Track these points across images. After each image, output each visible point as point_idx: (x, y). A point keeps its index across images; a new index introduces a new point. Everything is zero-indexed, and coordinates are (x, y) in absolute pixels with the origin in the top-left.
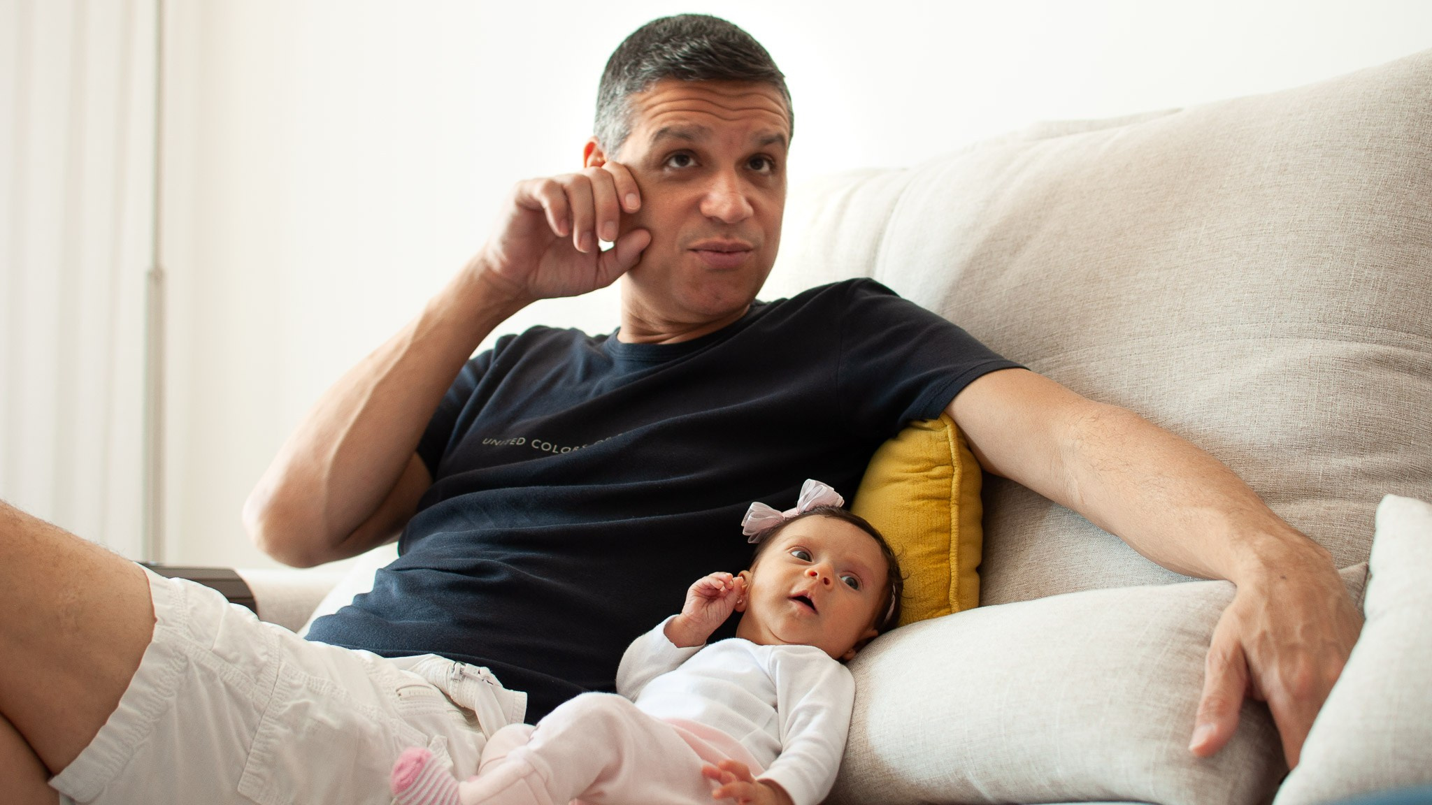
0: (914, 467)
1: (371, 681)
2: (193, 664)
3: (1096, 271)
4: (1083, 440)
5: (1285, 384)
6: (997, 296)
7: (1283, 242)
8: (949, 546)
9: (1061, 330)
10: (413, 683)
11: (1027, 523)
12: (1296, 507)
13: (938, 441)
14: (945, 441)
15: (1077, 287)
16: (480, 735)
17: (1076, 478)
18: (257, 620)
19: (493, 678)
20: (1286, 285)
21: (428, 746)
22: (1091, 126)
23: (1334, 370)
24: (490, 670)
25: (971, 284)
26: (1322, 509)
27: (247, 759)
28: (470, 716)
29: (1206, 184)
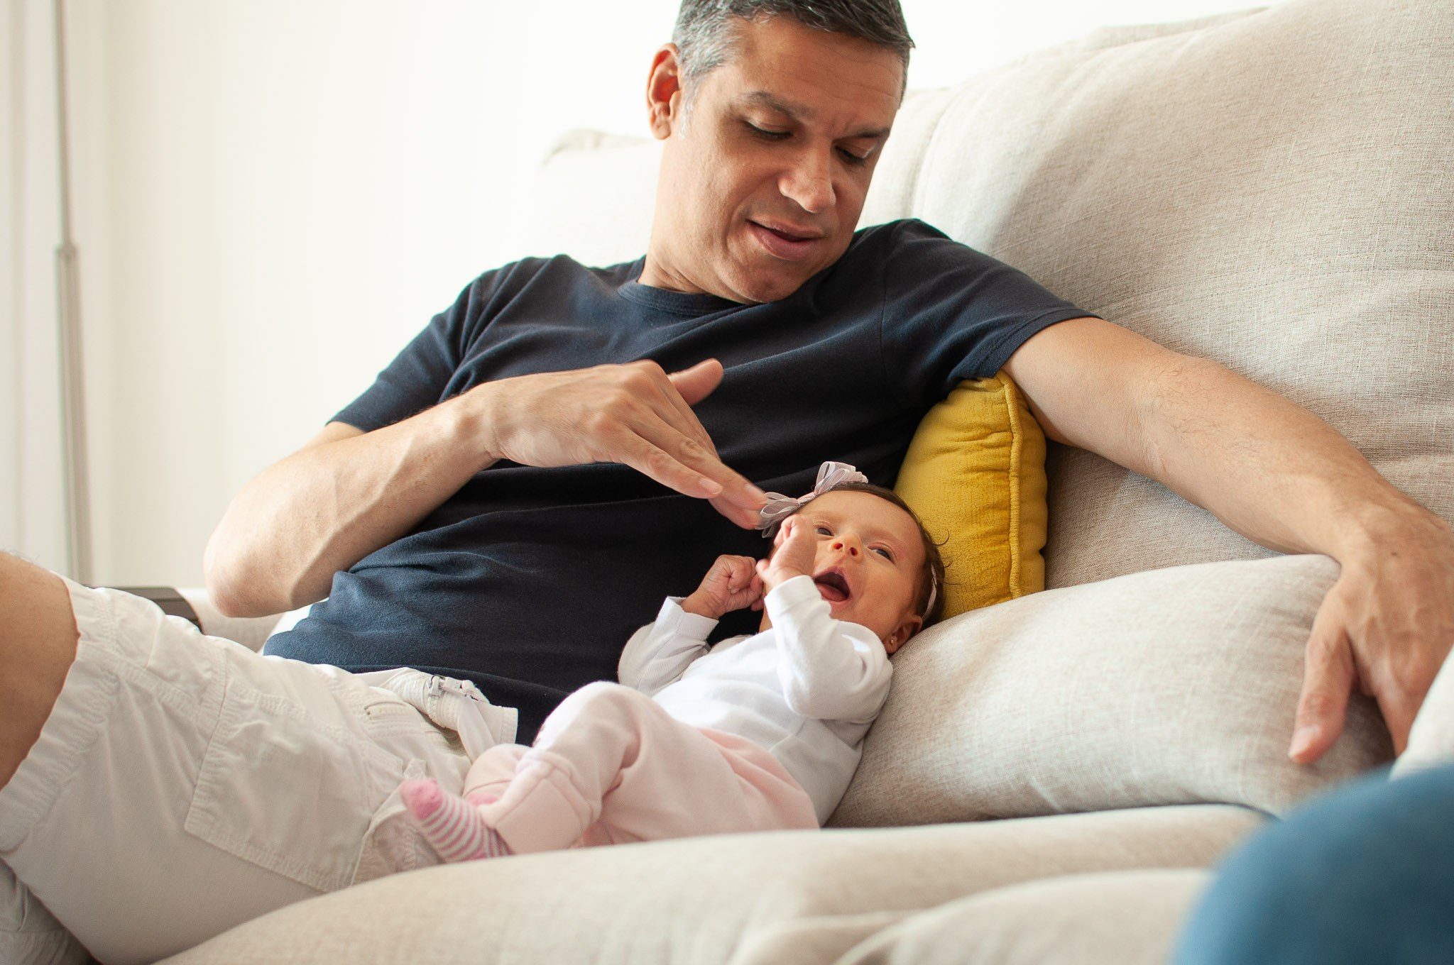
0: (967, 434)
1: (335, 698)
2: (126, 685)
3: (1170, 199)
4: (1163, 397)
5: (1392, 323)
6: (1055, 233)
7: (1387, 159)
8: (1009, 525)
9: (1130, 270)
10: (384, 700)
11: (1098, 495)
12: (1406, 464)
13: (994, 403)
14: (1002, 403)
15: (1148, 220)
16: (465, 758)
17: (1157, 443)
18: (198, 632)
19: (478, 693)
20: (1391, 208)
21: (403, 771)
22: (1162, 31)
23: (1448, 305)
24: (474, 684)
25: (1024, 220)
26: (1436, 466)
27: (194, 793)
28: (452, 737)
29: (1296, 93)
